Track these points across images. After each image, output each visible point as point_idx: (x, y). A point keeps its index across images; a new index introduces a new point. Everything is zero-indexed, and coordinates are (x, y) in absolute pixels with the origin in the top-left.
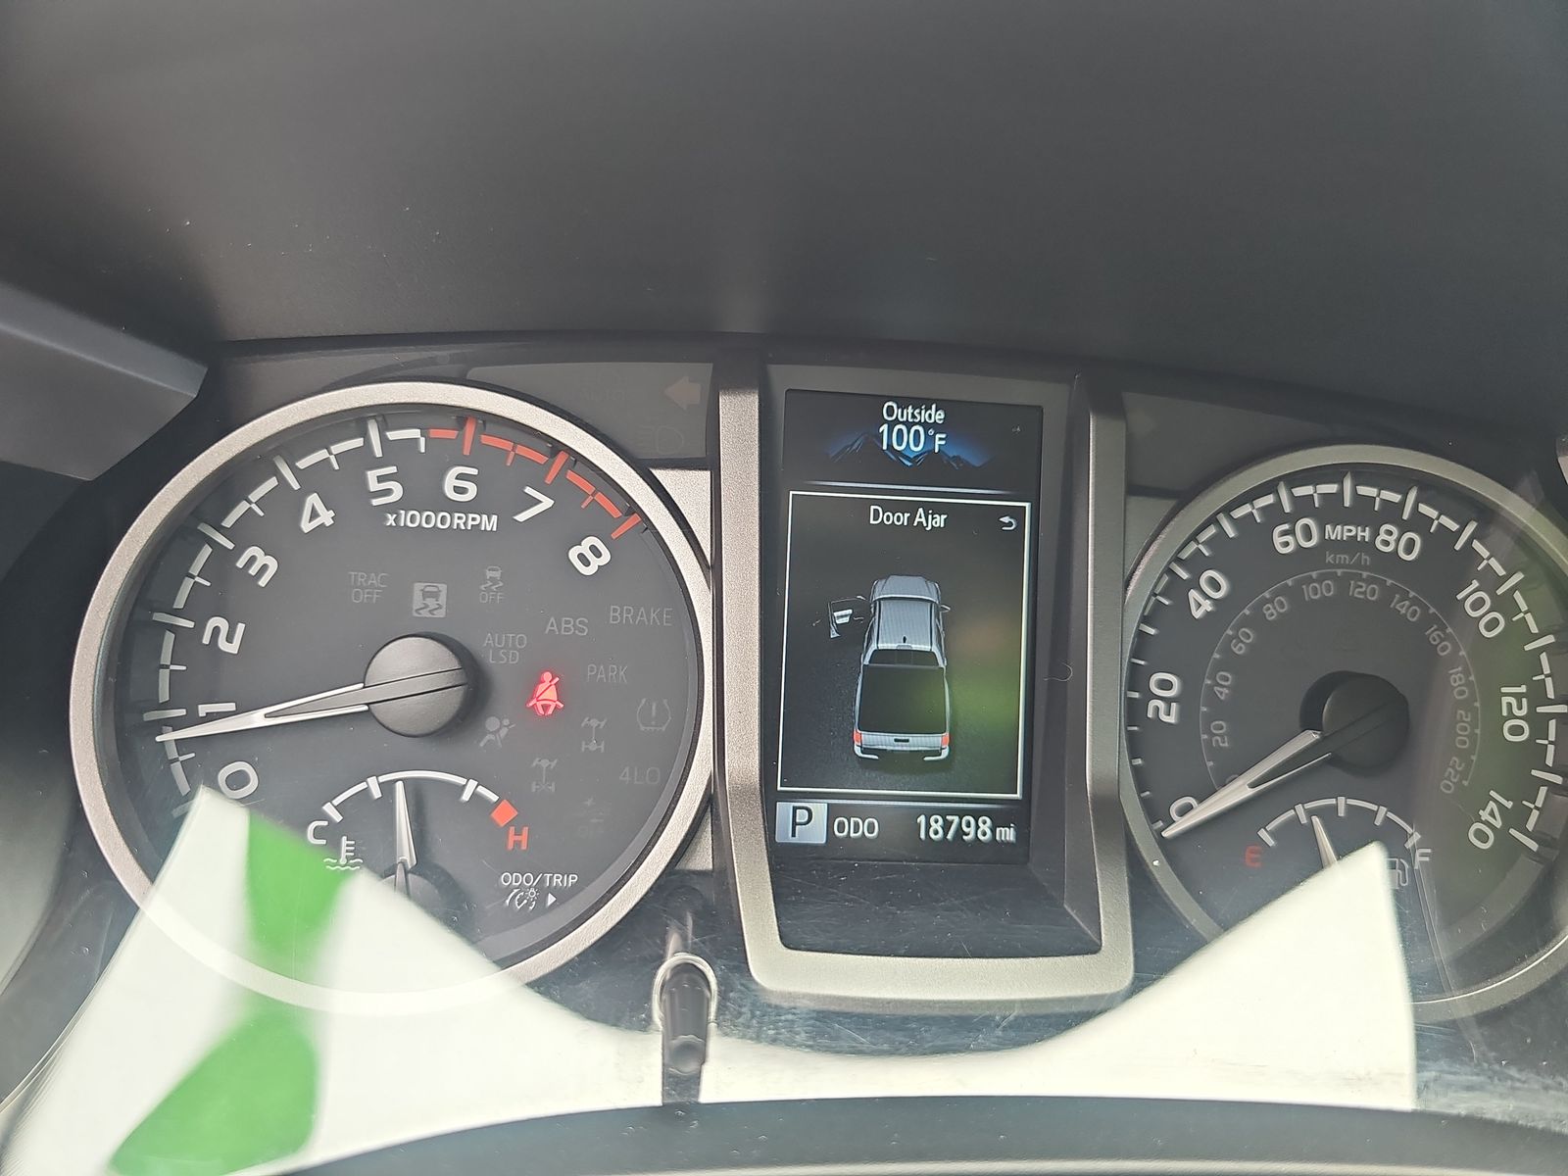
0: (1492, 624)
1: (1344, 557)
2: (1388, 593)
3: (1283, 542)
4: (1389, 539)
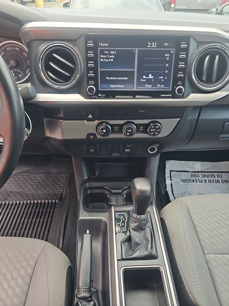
0: (26, 55)
1: (13, 50)
2: (17, 53)
3: (8, 49)
4: (16, 49)
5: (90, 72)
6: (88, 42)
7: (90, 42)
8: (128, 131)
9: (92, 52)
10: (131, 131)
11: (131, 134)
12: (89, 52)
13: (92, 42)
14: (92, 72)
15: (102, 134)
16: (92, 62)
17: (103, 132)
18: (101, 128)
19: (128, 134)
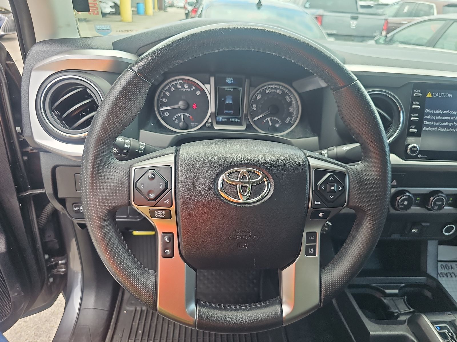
0: (289, 101)
1: (273, 93)
2: (278, 97)
3: (267, 92)
4: (278, 91)
5: (411, 127)
6: (415, 91)
7: (418, 91)
8: (437, 203)
9: (417, 103)
10: (440, 203)
11: (441, 207)
12: (414, 103)
13: (419, 91)
14: (414, 127)
15: (401, 207)
16: (416, 115)
17: (403, 204)
18: (402, 198)
19: (436, 207)
